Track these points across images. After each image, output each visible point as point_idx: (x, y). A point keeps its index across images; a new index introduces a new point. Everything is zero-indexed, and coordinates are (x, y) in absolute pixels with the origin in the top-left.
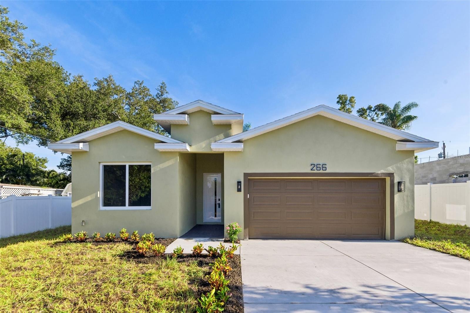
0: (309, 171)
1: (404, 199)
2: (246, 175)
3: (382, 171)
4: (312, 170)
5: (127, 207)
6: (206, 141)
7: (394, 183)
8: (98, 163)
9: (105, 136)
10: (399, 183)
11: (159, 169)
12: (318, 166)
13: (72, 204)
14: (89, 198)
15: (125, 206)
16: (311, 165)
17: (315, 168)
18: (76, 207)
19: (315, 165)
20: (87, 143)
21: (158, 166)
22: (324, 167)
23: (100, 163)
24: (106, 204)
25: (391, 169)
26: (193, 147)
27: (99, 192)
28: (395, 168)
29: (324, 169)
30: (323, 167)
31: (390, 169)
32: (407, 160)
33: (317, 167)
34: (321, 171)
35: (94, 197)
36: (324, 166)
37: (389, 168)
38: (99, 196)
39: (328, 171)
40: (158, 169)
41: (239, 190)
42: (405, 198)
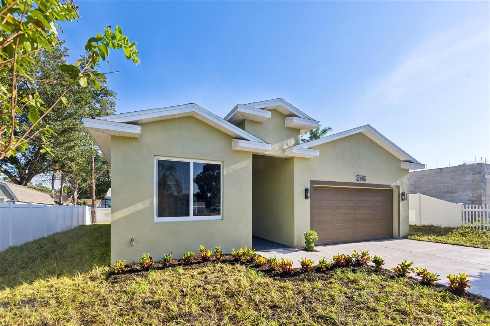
1: (404, 206)
2: (312, 182)
3: (394, 184)
4: (357, 180)
5: (191, 218)
6: (279, 144)
7: (400, 194)
8: (153, 157)
11: (232, 171)
14: (139, 206)
15: (188, 215)
20: (141, 127)
21: (231, 167)
24: (161, 214)
28: (400, 182)
30: (364, 179)
34: (363, 182)
35: (148, 205)
39: (367, 182)
41: (306, 197)
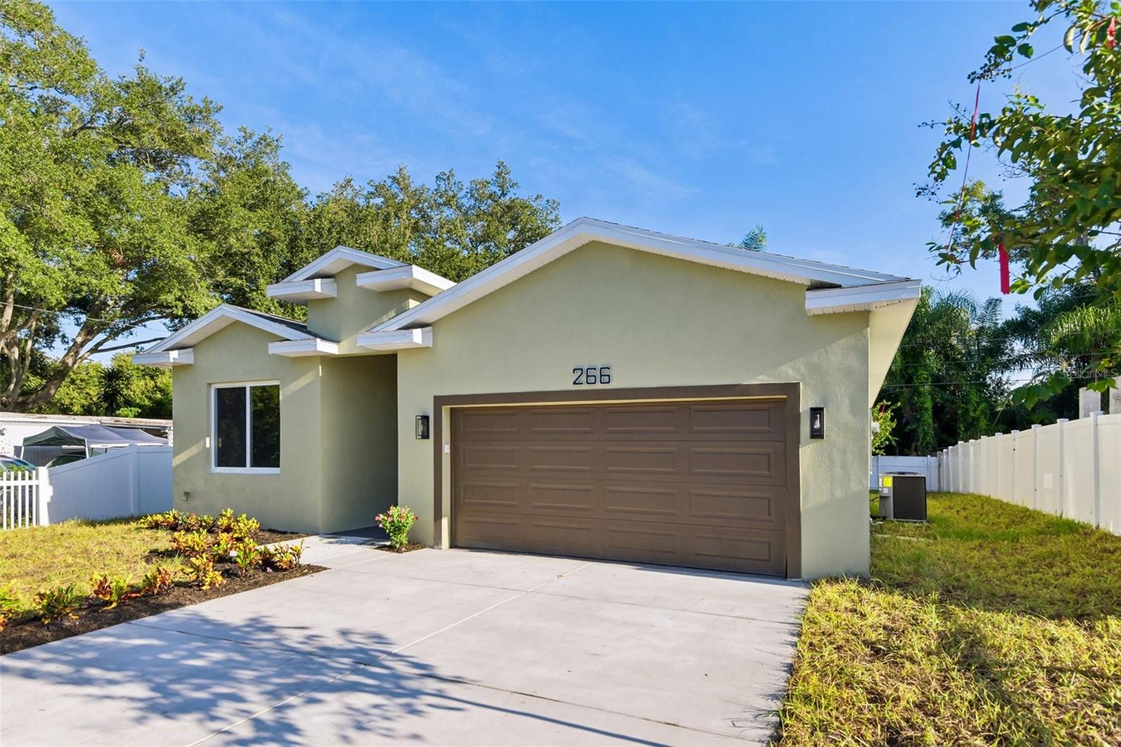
0: (569, 386)
1: (831, 460)
2: (439, 400)
3: (760, 377)
4: (575, 383)
5: (248, 470)
7: (799, 413)
8: (206, 385)
9: (216, 333)
10: (816, 412)
11: (292, 393)
12: (591, 372)
13: (173, 461)
14: (194, 450)
15: (245, 466)
16: (574, 370)
17: (583, 378)
18: (178, 466)
19: (582, 370)
20: (191, 350)
21: (290, 387)
22: (604, 373)
23: (210, 385)
24: (221, 463)
25: (791, 372)
26: (344, 343)
27: (208, 439)
28: (802, 368)
29: (606, 379)
30: (601, 376)
31: (786, 374)
32: (842, 341)
33: (588, 376)
34: (599, 386)
35: (202, 448)
36: (606, 372)
37: (783, 368)
38: (208, 446)
39: (619, 384)
40: (289, 393)
41: (425, 436)
42: (836, 455)
